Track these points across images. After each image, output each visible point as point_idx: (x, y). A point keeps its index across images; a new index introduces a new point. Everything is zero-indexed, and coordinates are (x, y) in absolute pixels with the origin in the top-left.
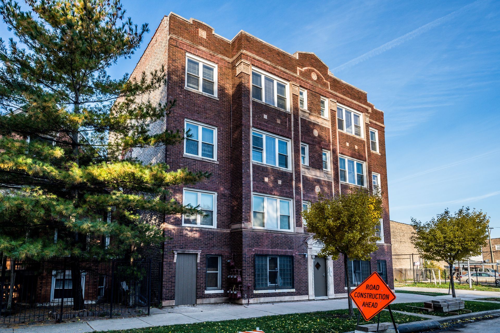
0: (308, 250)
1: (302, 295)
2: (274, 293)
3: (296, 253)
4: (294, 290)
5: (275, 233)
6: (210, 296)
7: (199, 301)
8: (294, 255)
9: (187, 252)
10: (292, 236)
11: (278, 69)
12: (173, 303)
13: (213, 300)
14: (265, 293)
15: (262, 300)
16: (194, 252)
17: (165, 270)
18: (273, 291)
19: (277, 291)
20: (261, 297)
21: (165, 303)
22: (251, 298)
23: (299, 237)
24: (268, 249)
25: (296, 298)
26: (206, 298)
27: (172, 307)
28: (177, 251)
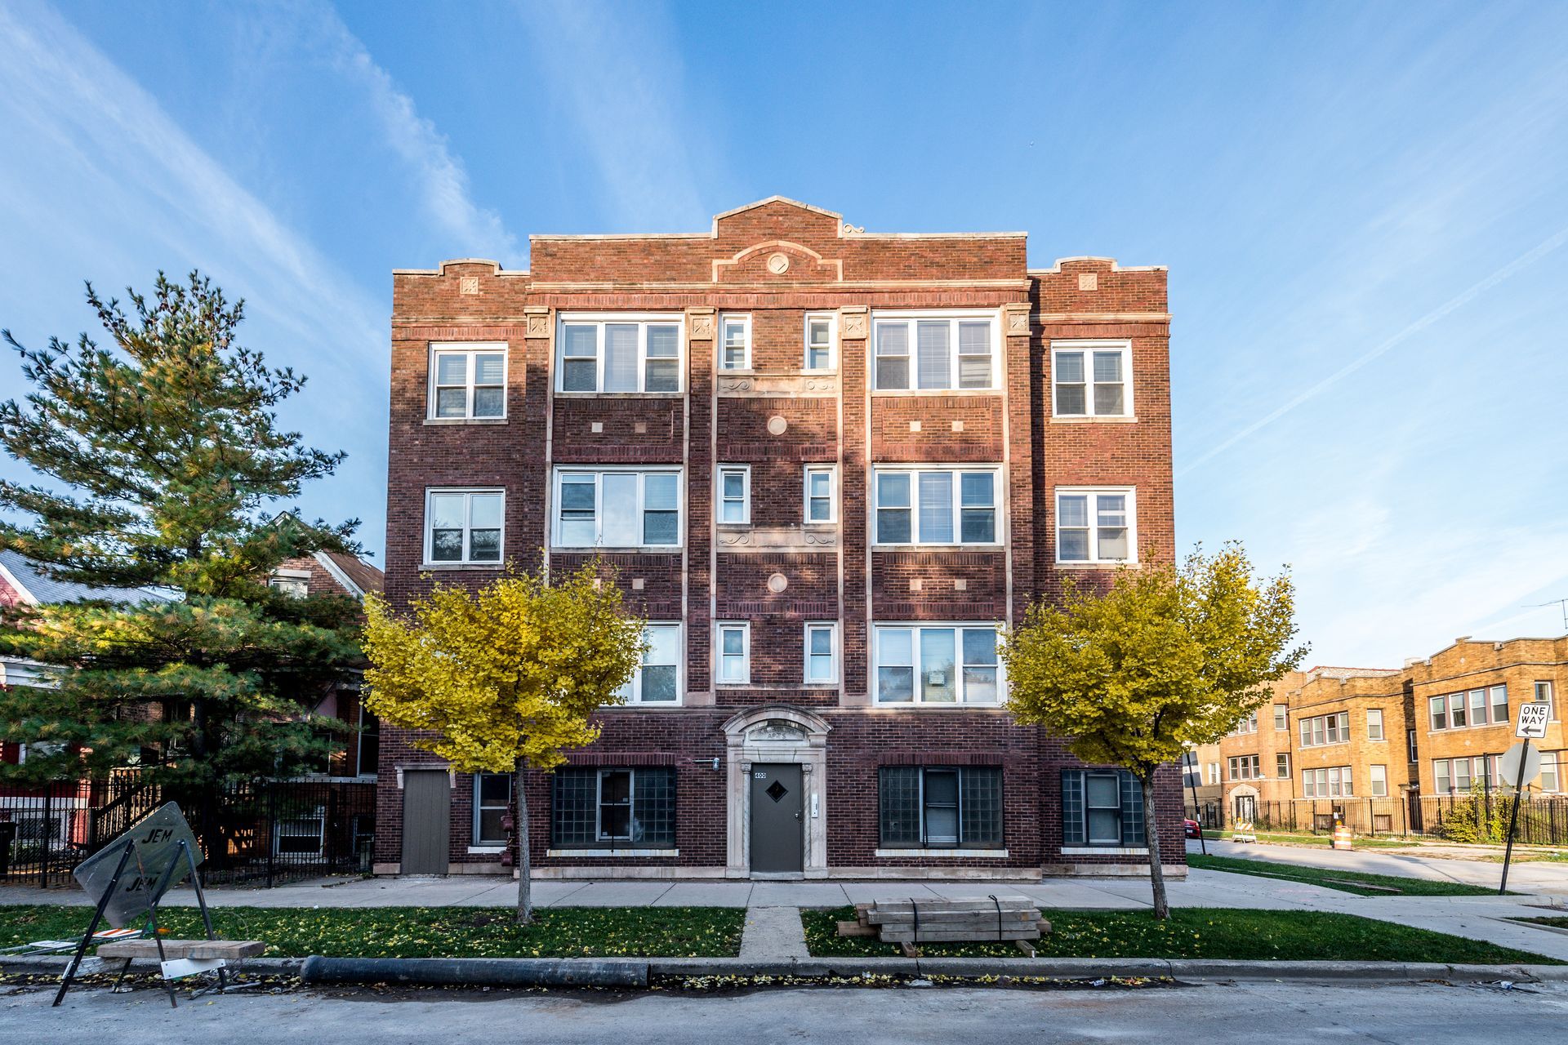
0: (729, 749)
1: (706, 865)
2: (609, 858)
3: (686, 760)
4: (676, 853)
5: (617, 714)
6: (480, 858)
7: (453, 868)
8: (679, 764)
9: (425, 768)
10: (675, 716)
11: (640, 291)
12: (395, 868)
13: (486, 868)
14: (580, 858)
15: (571, 872)
16: (439, 768)
17: (379, 803)
18: (607, 853)
19: (618, 853)
20: (570, 866)
21: (378, 868)
22: (540, 866)
23: (698, 718)
24: (594, 754)
25: (680, 872)
26: (472, 862)
27: (395, 876)
28: (401, 766)
